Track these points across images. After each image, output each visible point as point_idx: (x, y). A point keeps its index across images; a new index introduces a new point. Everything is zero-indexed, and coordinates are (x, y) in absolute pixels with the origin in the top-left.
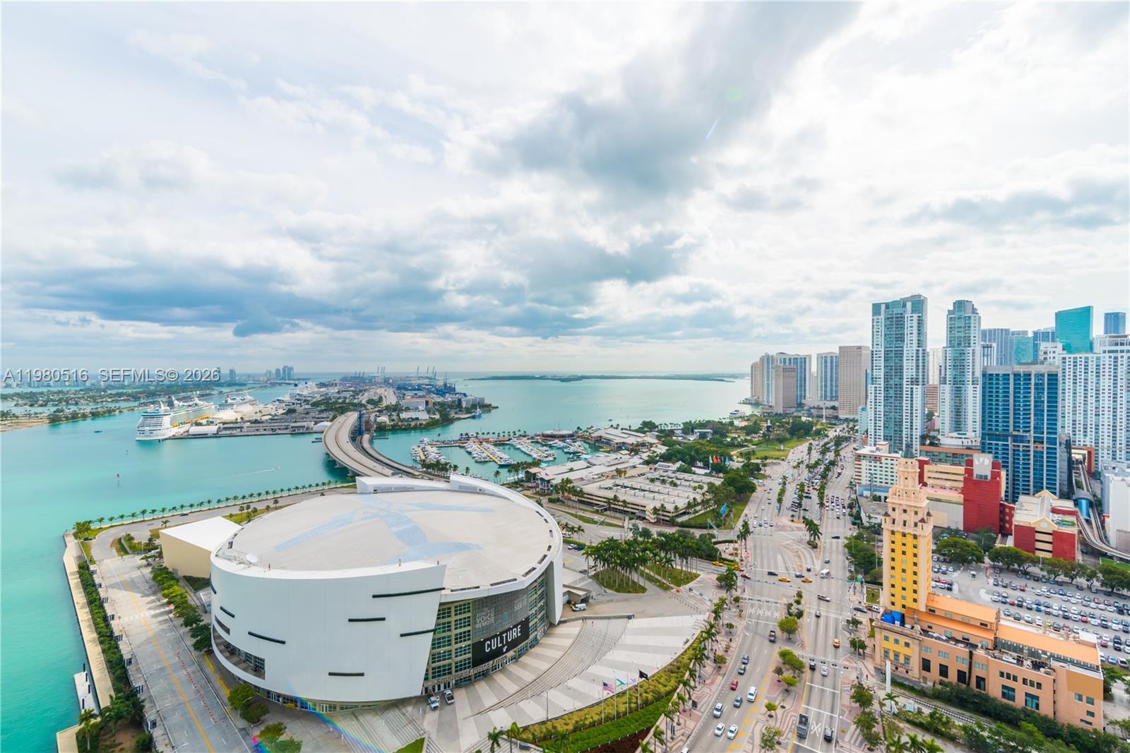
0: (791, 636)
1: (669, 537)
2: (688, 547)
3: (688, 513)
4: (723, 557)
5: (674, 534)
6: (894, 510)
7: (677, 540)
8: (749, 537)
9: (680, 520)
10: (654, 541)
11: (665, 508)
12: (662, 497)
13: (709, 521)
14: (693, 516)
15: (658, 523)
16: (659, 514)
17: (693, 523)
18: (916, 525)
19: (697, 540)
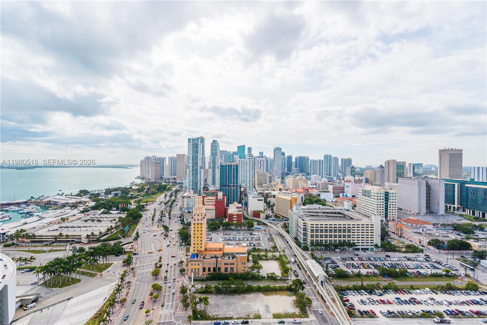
0: (157, 277)
1: (96, 249)
2: (107, 251)
3: (107, 234)
4: (126, 251)
5: (99, 246)
6: (195, 215)
7: (100, 249)
8: (139, 239)
9: (102, 238)
10: (87, 253)
11: (94, 234)
12: (92, 229)
13: (119, 235)
14: (110, 234)
15: (89, 242)
16: (90, 238)
17: (110, 238)
18: (202, 220)
19: (113, 246)
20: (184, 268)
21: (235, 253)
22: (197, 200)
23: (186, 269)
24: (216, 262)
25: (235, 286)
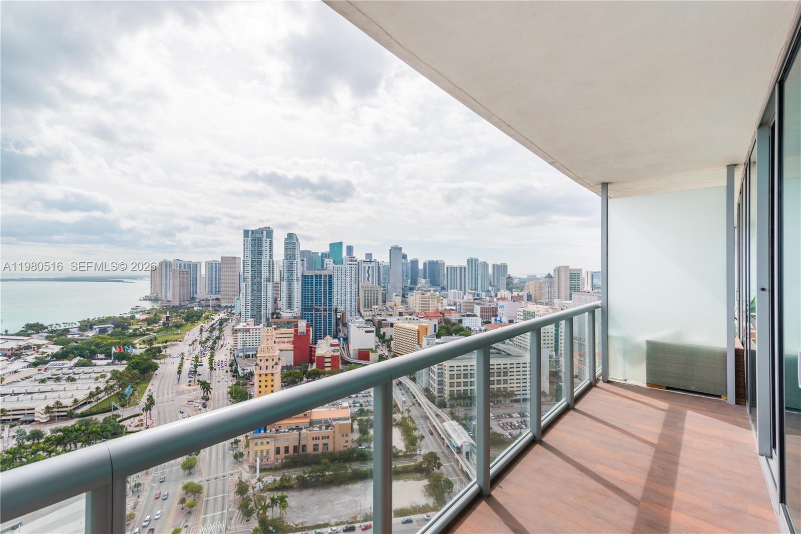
0: (192, 470)
1: (68, 431)
2: (93, 433)
3: (89, 402)
4: (128, 430)
5: (72, 426)
6: (261, 360)
7: (77, 431)
8: (154, 408)
9: (79, 411)
10: (48, 440)
11: (61, 404)
12: (56, 394)
13: (113, 403)
14: (96, 403)
15: (52, 420)
16: (53, 412)
17: (95, 410)
18: (273, 367)
19: (101, 424)
20: (241, 451)
21: (330, 419)
22: (265, 334)
23: (245, 453)
24: (298, 436)
25: (331, 473)
